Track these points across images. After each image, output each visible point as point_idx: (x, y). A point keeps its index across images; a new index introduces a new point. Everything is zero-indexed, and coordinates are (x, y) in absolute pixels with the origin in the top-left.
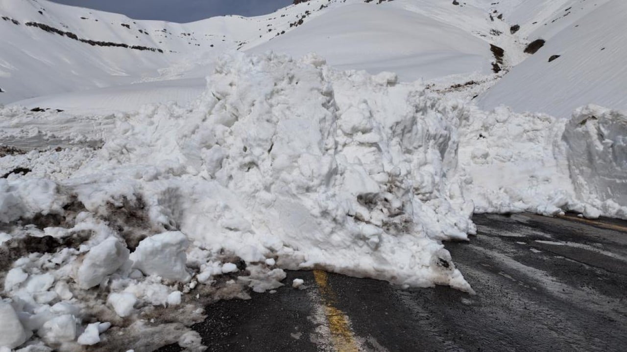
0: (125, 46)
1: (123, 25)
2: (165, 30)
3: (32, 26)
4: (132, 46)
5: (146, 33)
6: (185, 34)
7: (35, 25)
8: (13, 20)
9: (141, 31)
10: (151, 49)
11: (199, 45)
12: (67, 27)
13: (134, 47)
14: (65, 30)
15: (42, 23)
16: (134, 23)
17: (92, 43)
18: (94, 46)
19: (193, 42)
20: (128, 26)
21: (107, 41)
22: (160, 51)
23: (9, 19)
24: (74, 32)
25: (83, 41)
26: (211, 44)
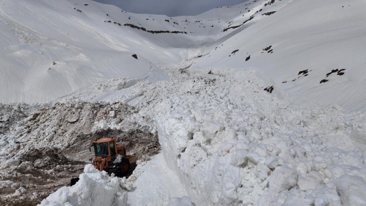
0: (168, 32)
1: (166, 20)
2: (186, 20)
3: (127, 26)
4: (171, 31)
5: (177, 24)
6: (197, 22)
7: (128, 25)
8: (118, 24)
9: (174, 23)
10: (181, 32)
11: (205, 27)
12: (141, 25)
13: (173, 32)
14: (140, 27)
15: (131, 24)
16: (171, 19)
17: (152, 32)
18: (154, 34)
19: (202, 26)
20: (168, 21)
21: (159, 31)
22: (186, 33)
23: (117, 23)
24: (144, 27)
25: (148, 31)
26: (212, 26)
